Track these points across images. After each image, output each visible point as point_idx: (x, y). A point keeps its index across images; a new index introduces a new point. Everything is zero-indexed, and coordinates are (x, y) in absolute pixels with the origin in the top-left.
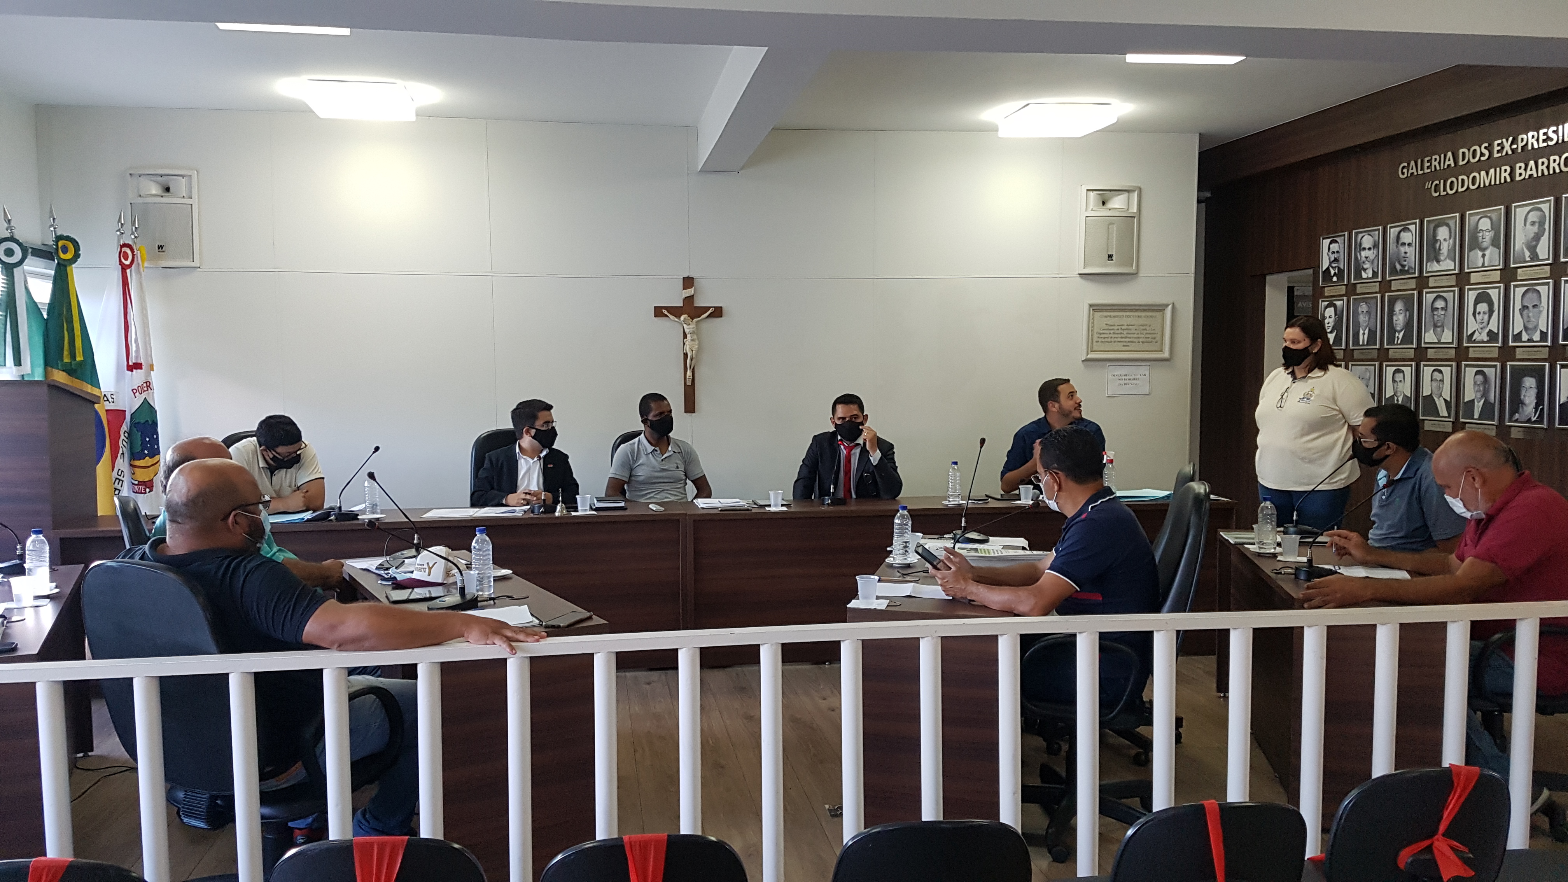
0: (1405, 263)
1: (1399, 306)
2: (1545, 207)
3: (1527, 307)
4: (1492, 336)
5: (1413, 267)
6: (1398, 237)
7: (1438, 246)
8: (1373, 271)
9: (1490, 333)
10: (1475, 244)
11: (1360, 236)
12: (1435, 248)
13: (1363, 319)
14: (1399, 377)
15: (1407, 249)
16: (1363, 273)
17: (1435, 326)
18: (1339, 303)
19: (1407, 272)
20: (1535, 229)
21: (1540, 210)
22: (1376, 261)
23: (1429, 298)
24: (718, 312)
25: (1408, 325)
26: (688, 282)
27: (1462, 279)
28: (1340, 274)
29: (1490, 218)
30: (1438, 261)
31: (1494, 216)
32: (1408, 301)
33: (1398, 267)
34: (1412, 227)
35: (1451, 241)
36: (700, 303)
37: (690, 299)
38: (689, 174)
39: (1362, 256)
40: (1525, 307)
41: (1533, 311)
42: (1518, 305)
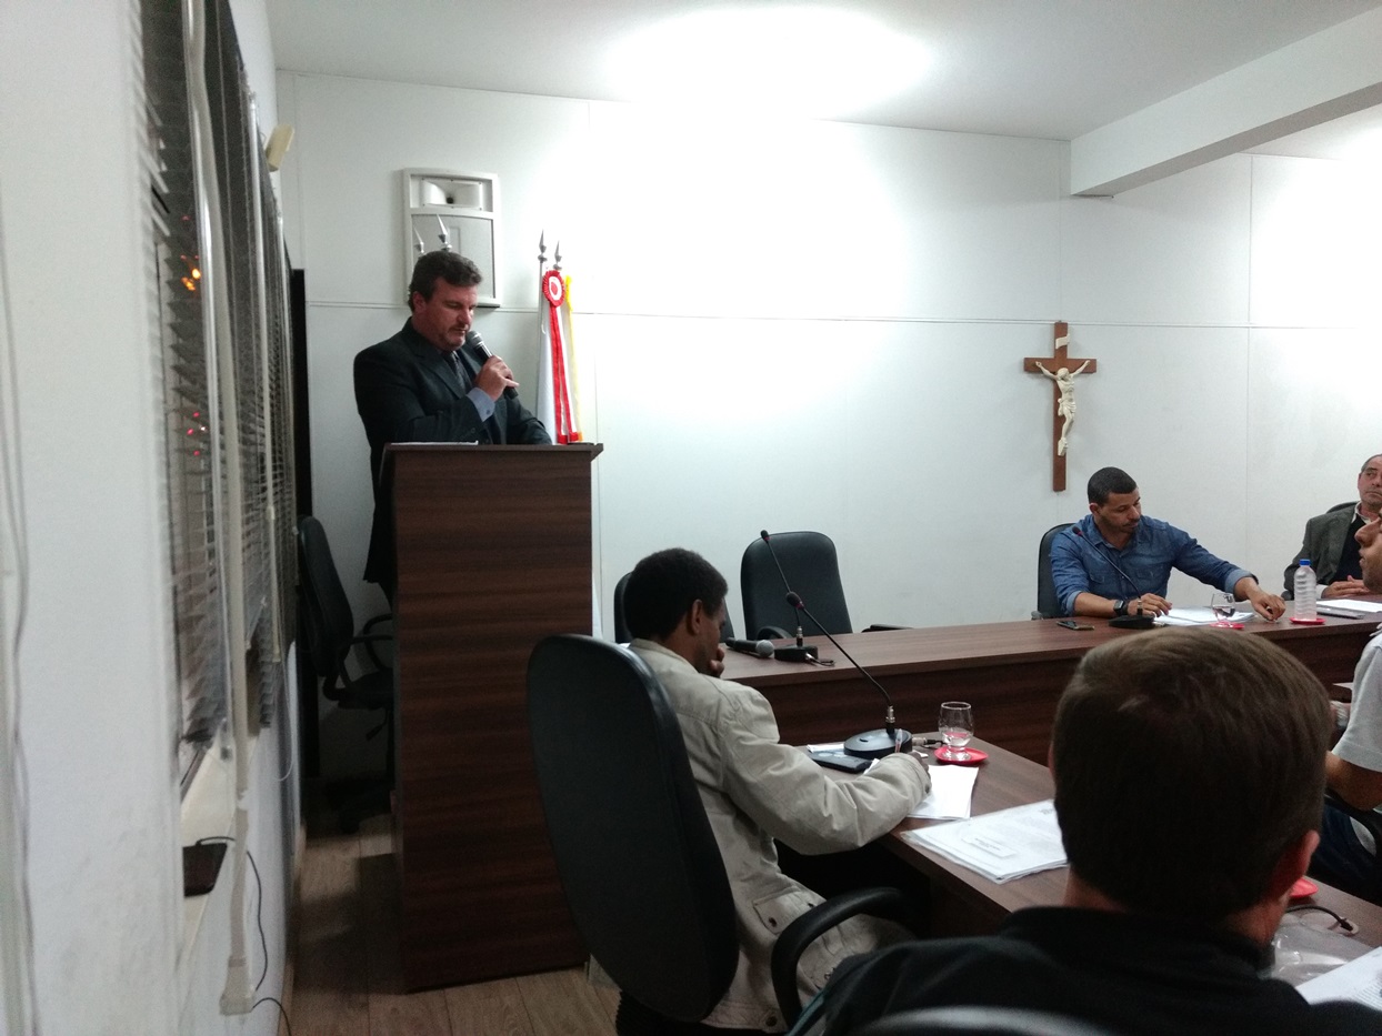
24: (1091, 368)
26: (1061, 329)
36: (1071, 355)
37: (1063, 349)
38: (1061, 198)
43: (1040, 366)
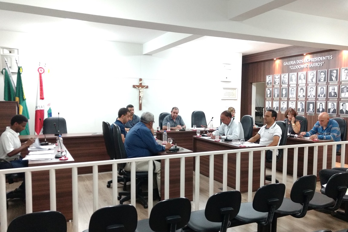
1: (284, 90)
2: (315, 73)
4: (304, 96)
6: (284, 77)
8: (278, 83)
9: (303, 96)
10: (300, 79)
11: (275, 76)
12: (292, 79)
13: (276, 92)
14: (284, 104)
15: (285, 79)
16: (276, 83)
17: (292, 94)
18: (271, 89)
19: (286, 83)
20: (313, 76)
21: (313, 73)
22: (279, 81)
23: (290, 89)
25: (286, 94)
27: (297, 85)
28: (271, 83)
30: (292, 81)
31: (304, 74)
32: (286, 89)
33: (284, 82)
34: (287, 75)
35: (295, 78)
37: (141, 84)
38: (141, 55)
39: (276, 80)
40: (310, 91)
41: (312, 92)
42: (309, 91)
43: (136, 86)
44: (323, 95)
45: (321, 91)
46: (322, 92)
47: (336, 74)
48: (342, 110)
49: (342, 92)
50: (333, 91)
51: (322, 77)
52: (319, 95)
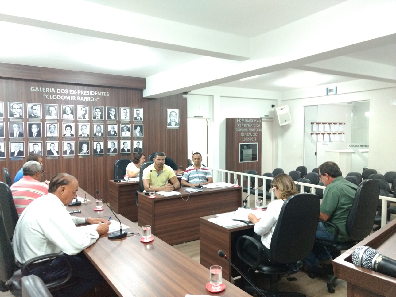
0: (36, 115)
1: (34, 126)
2: (87, 108)
3: (83, 129)
5: (40, 116)
6: (32, 107)
7: (50, 112)
8: (20, 115)
9: (71, 134)
11: (11, 104)
12: (49, 112)
13: (15, 129)
15: (36, 111)
16: (14, 115)
19: (37, 117)
20: (84, 112)
21: (85, 108)
22: (21, 113)
23: (47, 125)
25: (39, 132)
29: (70, 108)
30: (51, 115)
31: (71, 107)
32: (38, 125)
33: (33, 115)
34: (39, 106)
35: (56, 111)
39: (13, 111)
40: (82, 129)
41: (84, 130)
42: (80, 128)
44: (100, 134)
45: (97, 130)
46: (99, 130)
47: (114, 112)
48: (123, 149)
49: (123, 130)
50: (112, 130)
51: (98, 114)
52: (96, 134)
